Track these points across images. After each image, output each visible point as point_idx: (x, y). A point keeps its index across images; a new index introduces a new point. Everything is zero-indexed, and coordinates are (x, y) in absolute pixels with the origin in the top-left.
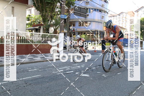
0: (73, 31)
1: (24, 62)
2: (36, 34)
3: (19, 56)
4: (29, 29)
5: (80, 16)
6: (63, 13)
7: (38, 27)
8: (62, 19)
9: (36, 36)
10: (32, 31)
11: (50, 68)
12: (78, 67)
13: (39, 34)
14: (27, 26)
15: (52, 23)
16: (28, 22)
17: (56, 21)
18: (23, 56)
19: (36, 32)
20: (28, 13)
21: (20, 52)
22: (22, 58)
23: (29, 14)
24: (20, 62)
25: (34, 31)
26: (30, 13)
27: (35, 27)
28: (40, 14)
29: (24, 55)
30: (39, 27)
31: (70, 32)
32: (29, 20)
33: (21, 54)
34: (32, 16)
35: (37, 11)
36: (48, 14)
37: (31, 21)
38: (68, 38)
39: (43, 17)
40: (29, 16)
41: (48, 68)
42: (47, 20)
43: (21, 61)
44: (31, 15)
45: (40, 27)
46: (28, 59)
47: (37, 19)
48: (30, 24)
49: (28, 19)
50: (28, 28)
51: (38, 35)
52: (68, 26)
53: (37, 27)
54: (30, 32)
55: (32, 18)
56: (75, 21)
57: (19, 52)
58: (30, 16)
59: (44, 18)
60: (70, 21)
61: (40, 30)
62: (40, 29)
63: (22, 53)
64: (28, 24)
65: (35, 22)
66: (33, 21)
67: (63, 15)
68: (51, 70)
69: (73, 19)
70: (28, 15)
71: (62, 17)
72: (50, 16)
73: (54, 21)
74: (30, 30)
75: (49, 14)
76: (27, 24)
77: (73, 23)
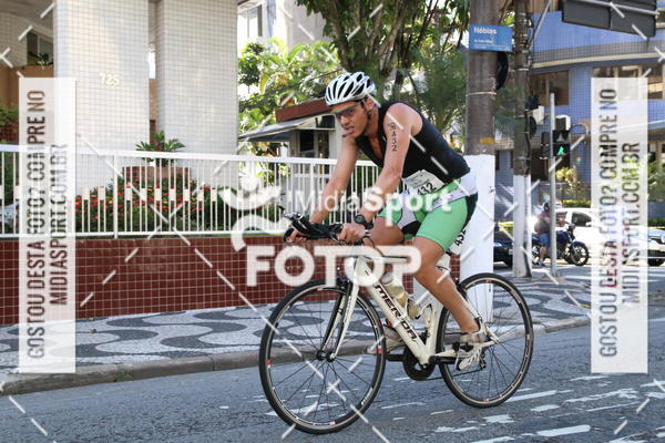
0: (556, 134)
1: (229, 356)
2: (308, 166)
3: (197, 316)
4: (255, 140)
5: (608, 28)
6: (484, 12)
7: (312, 120)
8: (478, 57)
9: (308, 179)
10: (273, 150)
11: (414, 398)
12: (622, 393)
13: (327, 167)
14: (245, 120)
15: (407, 87)
16: (246, 92)
17: (438, 72)
18: (221, 315)
19: (301, 156)
20: (246, 32)
21: (208, 290)
22: (217, 329)
23: (254, 39)
24: (206, 355)
25: (284, 151)
26: (260, 34)
27: (297, 124)
28: (327, 31)
29: (230, 310)
30: (320, 118)
31: (535, 142)
32: (256, 81)
33: (208, 298)
34: (275, 49)
35: (309, 14)
36: (381, 26)
37: (267, 84)
38: (523, 186)
39: (347, 48)
40: (252, 54)
41: (400, 399)
42: (376, 67)
43: (211, 346)
44: (264, 42)
45: (328, 122)
46: (255, 334)
47: (304, 68)
48: (263, 105)
49: (251, 74)
50: (247, 128)
51: (319, 176)
52: (522, 100)
53: (309, 124)
54: (260, 153)
55: (274, 67)
56: (567, 69)
57: (200, 291)
58: (257, 49)
59: (352, 55)
60: (536, 65)
61: (327, 139)
62: (325, 137)
63: (215, 298)
64: (250, 107)
65: (294, 86)
66: (280, 85)
67: (484, 25)
68: (425, 413)
69: (552, 55)
70: (246, 47)
71: (482, 45)
72: (392, 38)
73: (418, 74)
74: (263, 146)
75: (388, 28)
76: (244, 106)
77: (555, 85)
